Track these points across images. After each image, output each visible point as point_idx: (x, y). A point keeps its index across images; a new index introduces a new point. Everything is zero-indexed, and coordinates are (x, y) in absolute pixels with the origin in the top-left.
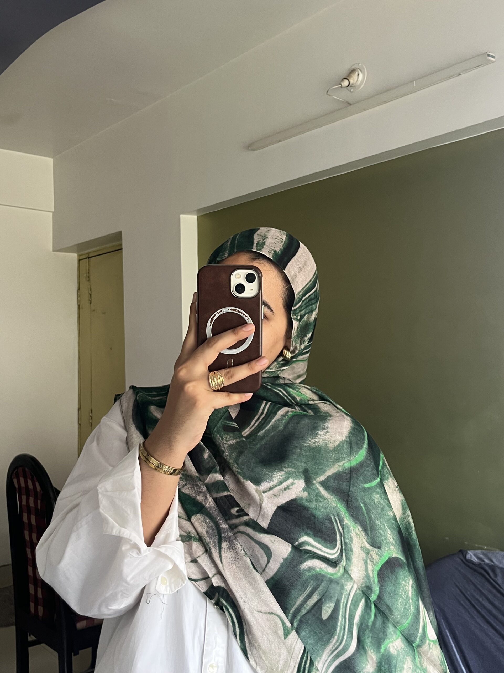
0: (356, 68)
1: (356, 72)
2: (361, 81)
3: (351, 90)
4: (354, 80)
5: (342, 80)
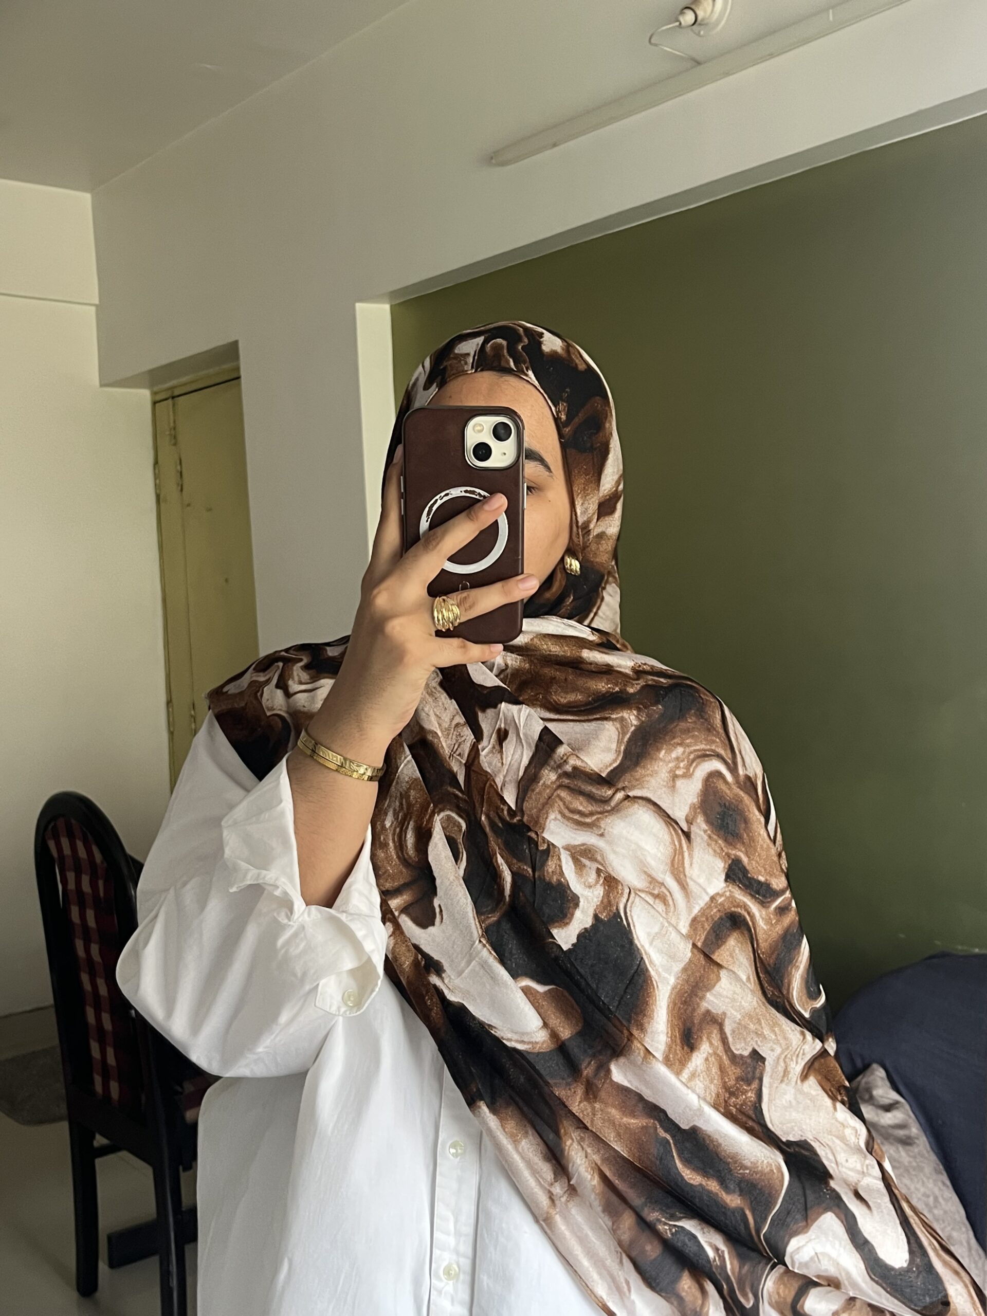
2: (720, 12)
3: (699, 32)
4: (705, 12)
5: (682, 12)
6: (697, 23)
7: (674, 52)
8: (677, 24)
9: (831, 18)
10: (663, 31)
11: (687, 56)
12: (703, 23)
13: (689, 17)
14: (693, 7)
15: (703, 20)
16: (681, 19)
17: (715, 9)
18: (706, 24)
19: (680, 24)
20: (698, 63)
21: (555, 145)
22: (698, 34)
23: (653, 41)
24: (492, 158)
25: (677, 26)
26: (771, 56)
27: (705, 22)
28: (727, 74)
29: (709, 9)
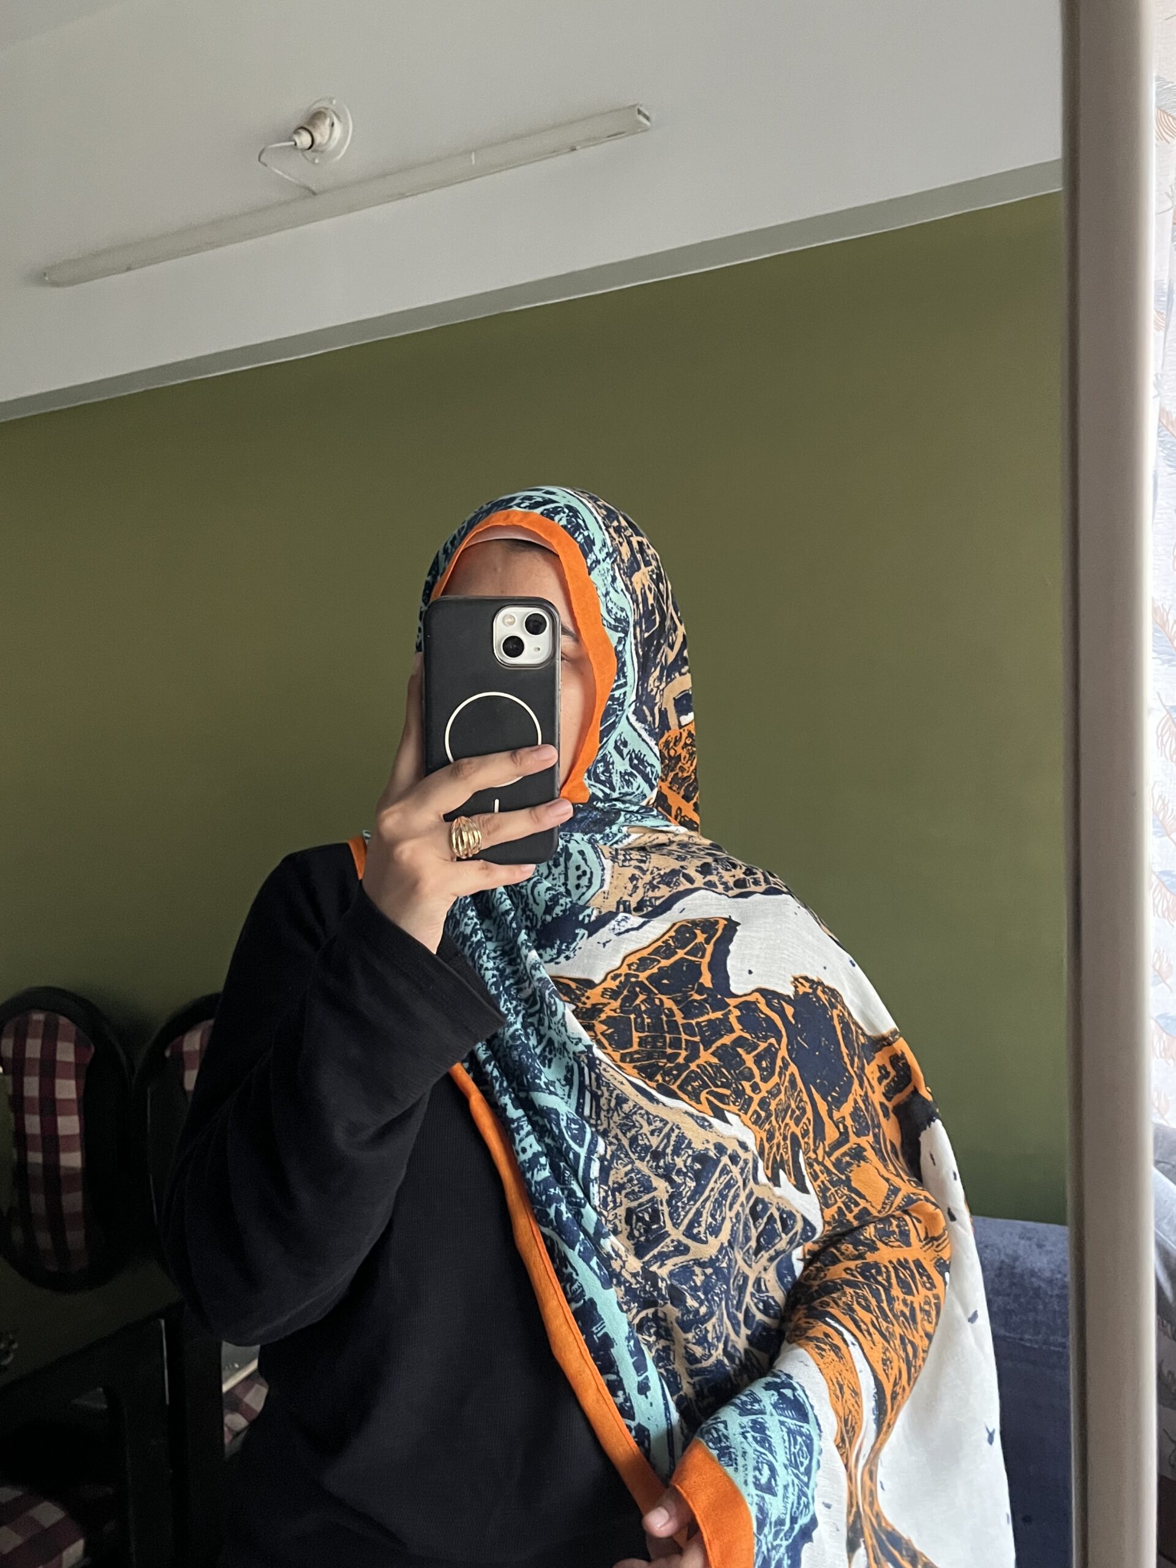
0: (327, 109)
1: (326, 117)
2: (339, 142)
3: (314, 159)
4: (322, 135)
5: (296, 132)
6: (314, 146)
7: (286, 177)
8: (293, 143)
9: (473, 162)
10: (272, 149)
11: (297, 182)
12: (320, 149)
13: (304, 139)
14: (310, 128)
15: (320, 145)
16: (296, 138)
17: (333, 137)
18: (322, 152)
19: (296, 144)
20: (314, 193)
21: (129, 269)
22: (313, 162)
23: (262, 159)
24: (45, 275)
25: (291, 146)
26: (402, 196)
27: (324, 148)
28: (351, 209)
29: (327, 137)
